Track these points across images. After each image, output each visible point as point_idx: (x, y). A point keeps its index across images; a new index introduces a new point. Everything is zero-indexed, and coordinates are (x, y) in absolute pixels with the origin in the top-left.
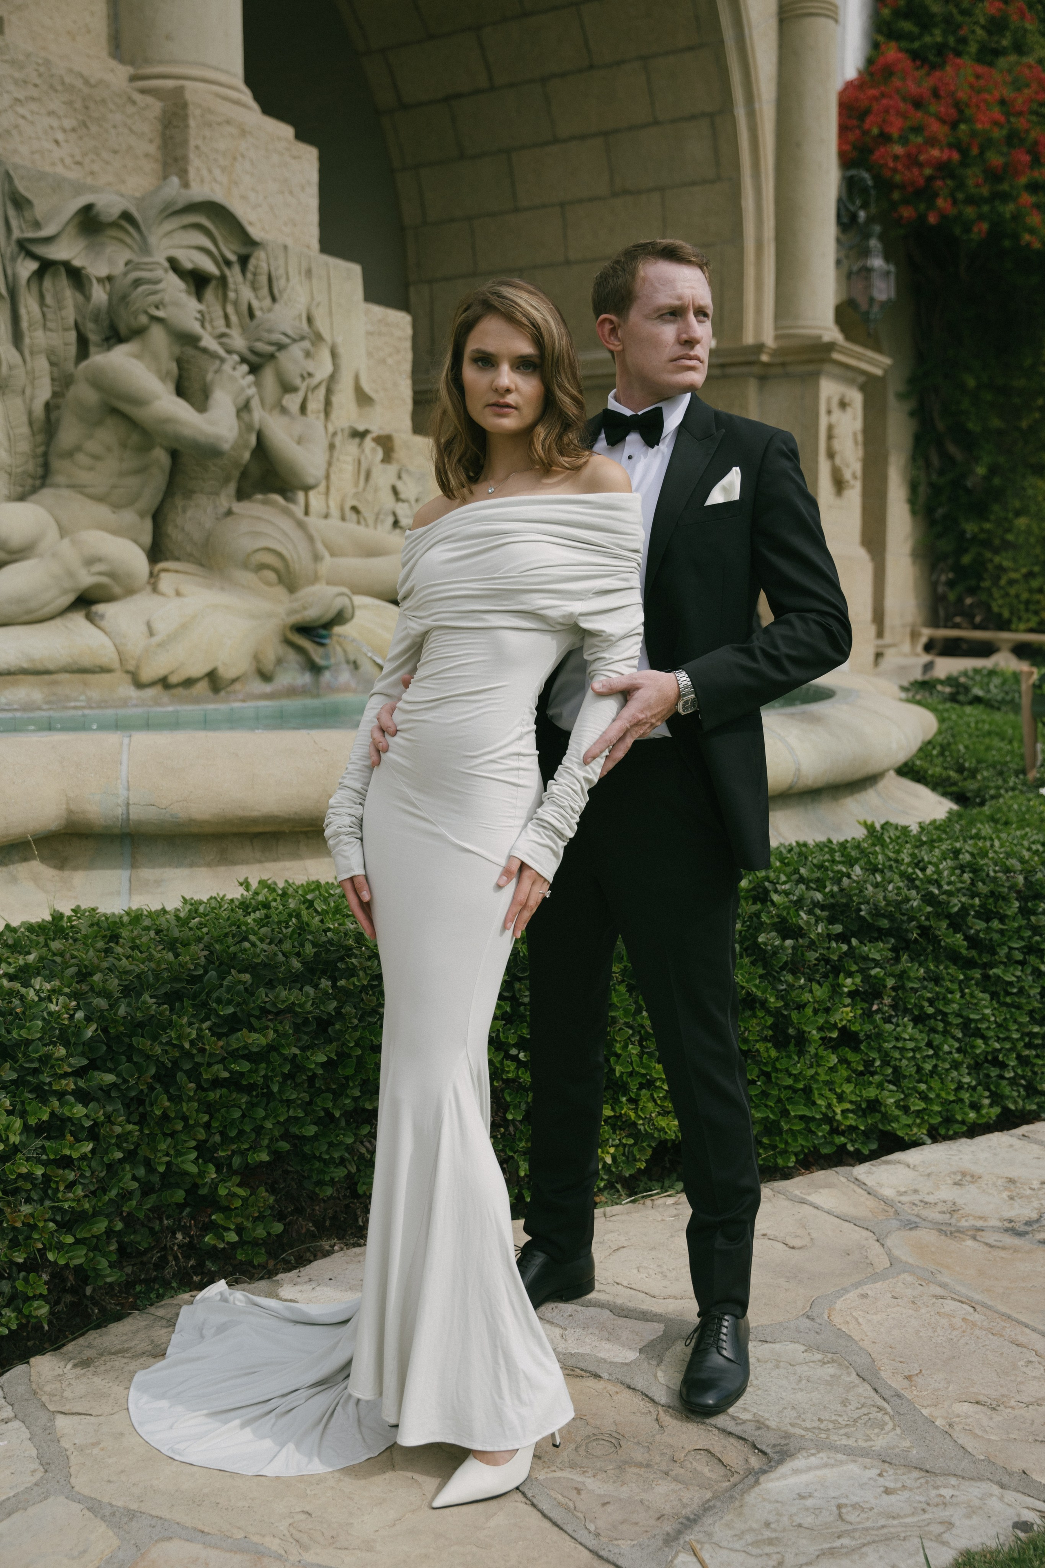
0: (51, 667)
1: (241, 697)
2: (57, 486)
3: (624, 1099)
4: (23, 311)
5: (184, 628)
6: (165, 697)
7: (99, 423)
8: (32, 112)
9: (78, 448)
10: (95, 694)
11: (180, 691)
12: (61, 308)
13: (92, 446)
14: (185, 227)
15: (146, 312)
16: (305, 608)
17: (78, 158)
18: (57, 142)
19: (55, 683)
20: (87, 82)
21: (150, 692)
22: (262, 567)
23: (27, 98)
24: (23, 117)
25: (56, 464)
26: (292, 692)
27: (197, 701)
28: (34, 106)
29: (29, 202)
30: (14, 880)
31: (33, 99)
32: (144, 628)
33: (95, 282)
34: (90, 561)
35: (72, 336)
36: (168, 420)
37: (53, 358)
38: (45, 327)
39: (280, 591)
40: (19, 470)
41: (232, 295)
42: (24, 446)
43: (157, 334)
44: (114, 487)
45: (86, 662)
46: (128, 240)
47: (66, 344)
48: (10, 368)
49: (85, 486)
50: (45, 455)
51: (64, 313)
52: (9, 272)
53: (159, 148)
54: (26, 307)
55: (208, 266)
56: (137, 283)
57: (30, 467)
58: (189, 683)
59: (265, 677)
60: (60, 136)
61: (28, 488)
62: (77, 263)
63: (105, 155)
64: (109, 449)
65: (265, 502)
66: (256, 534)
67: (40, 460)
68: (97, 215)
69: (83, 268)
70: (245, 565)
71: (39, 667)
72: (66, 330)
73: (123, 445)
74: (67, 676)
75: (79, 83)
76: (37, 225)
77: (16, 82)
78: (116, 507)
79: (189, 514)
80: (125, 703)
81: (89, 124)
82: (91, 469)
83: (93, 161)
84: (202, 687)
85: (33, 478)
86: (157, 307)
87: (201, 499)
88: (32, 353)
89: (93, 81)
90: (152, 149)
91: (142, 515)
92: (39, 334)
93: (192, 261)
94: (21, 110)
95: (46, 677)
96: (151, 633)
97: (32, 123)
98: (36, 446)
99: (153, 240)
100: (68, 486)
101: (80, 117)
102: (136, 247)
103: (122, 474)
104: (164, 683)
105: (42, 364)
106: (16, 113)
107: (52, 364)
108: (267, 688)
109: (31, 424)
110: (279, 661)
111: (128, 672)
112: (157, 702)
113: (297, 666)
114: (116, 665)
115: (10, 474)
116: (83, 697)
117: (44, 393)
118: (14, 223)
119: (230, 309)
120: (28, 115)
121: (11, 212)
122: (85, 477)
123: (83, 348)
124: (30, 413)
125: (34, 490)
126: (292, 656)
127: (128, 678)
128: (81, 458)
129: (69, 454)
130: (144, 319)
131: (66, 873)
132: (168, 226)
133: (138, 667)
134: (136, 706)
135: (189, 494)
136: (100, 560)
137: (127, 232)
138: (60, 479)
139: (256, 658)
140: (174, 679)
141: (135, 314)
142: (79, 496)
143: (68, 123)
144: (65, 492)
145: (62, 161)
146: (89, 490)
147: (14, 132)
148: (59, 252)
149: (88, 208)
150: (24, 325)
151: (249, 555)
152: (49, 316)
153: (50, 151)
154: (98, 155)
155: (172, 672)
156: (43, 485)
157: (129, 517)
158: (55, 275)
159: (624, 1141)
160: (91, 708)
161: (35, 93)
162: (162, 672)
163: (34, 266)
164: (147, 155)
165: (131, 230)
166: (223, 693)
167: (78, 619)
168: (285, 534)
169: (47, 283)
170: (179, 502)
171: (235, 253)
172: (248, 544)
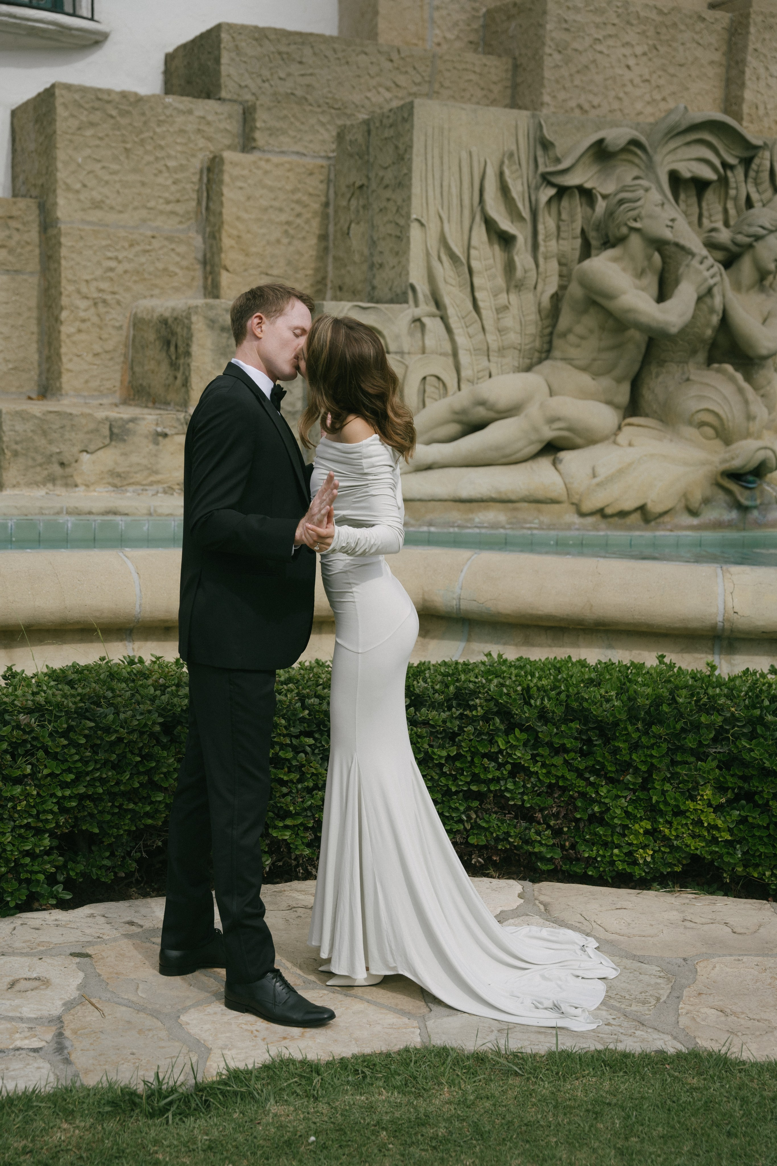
0: (513, 497)
1: (669, 527)
2: (555, 359)
3: (661, 820)
4: (541, 227)
5: (621, 472)
6: (603, 524)
7: (585, 311)
8: (609, 47)
9: (569, 331)
10: (546, 519)
11: (616, 520)
12: (573, 222)
13: (579, 329)
14: (688, 144)
15: (626, 224)
16: (733, 459)
17: (647, 77)
18: (628, 67)
19: (515, 509)
20: (660, 12)
21: (590, 520)
22: (702, 424)
23: (605, 37)
24: (601, 52)
25: (556, 342)
26: (718, 525)
27: (630, 528)
28: (611, 42)
29: (552, 144)
31: (610, 36)
32: (589, 471)
33: (600, 198)
34: (552, 420)
35: (578, 242)
36: (629, 311)
37: (563, 261)
38: (558, 237)
39: (717, 443)
40: (528, 347)
41: (732, 192)
42: (532, 329)
43: (635, 242)
44: (594, 360)
45: (540, 494)
46: (636, 160)
47: (573, 249)
48: (526, 272)
49: (573, 359)
50: (551, 334)
51: (574, 225)
52: (533, 198)
53: (724, 54)
54: (544, 223)
55: (708, 174)
56: (621, 202)
57: (537, 344)
58: (623, 514)
59: (693, 513)
60: (632, 62)
61: (535, 360)
62: (588, 185)
63: (672, 70)
64: (591, 331)
65: (718, 371)
66: (701, 398)
67: (547, 339)
68: (606, 147)
69: (594, 188)
70: (690, 423)
71: (504, 497)
72: (574, 238)
73: (602, 328)
74: (526, 505)
75: (653, 15)
76: (558, 160)
77: (597, 26)
78: (596, 375)
79: (660, 379)
80: (569, 527)
81: (659, 47)
82: (578, 346)
83: (660, 77)
84: (636, 517)
85: (540, 352)
86: (635, 220)
87: (673, 367)
88: (546, 258)
89: (666, 11)
90: (717, 56)
91: (619, 381)
92: (553, 244)
93: (690, 171)
94: (598, 47)
95: (510, 505)
96: (594, 476)
97: (608, 55)
98: (543, 328)
99: (657, 158)
100: (563, 359)
101: (651, 42)
102: (642, 166)
103: (600, 350)
104: (601, 512)
105: (553, 266)
106: (595, 50)
107: (560, 264)
108: (695, 521)
109: (540, 312)
110: (706, 501)
111: (573, 504)
112: (596, 528)
113: (724, 505)
114: (564, 498)
115: (520, 351)
116: (536, 521)
117: (552, 287)
118: (540, 161)
119: (730, 205)
120: (605, 51)
121: (540, 152)
122: (573, 352)
123: (586, 252)
124: (539, 304)
125: (540, 361)
126: (721, 496)
127: (573, 508)
128: (571, 338)
129: (564, 335)
130: (624, 230)
131: (427, 640)
132: (672, 145)
133: (580, 501)
134: (578, 529)
135: (662, 363)
136: (559, 419)
137: (636, 154)
138: (556, 353)
139: (685, 496)
140: (609, 511)
141: (618, 227)
142: (570, 367)
143: (639, 50)
144: (560, 364)
145: (631, 81)
146: (576, 362)
147: (592, 67)
148: (572, 180)
149: (601, 141)
150: (541, 237)
151: (693, 415)
152: (563, 228)
153: (622, 75)
154: (665, 71)
155: (608, 506)
156: (547, 358)
157: (606, 382)
158: (571, 196)
159: (662, 849)
160: (542, 529)
161: (611, 30)
162: (599, 505)
163: (552, 191)
164: (712, 62)
165: (639, 152)
166: (653, 523)
167: (545, 463)
168: (725, 398)
169: (565, 203)
170: (654, 369)
171: (737, 157)
172: (693, 405)
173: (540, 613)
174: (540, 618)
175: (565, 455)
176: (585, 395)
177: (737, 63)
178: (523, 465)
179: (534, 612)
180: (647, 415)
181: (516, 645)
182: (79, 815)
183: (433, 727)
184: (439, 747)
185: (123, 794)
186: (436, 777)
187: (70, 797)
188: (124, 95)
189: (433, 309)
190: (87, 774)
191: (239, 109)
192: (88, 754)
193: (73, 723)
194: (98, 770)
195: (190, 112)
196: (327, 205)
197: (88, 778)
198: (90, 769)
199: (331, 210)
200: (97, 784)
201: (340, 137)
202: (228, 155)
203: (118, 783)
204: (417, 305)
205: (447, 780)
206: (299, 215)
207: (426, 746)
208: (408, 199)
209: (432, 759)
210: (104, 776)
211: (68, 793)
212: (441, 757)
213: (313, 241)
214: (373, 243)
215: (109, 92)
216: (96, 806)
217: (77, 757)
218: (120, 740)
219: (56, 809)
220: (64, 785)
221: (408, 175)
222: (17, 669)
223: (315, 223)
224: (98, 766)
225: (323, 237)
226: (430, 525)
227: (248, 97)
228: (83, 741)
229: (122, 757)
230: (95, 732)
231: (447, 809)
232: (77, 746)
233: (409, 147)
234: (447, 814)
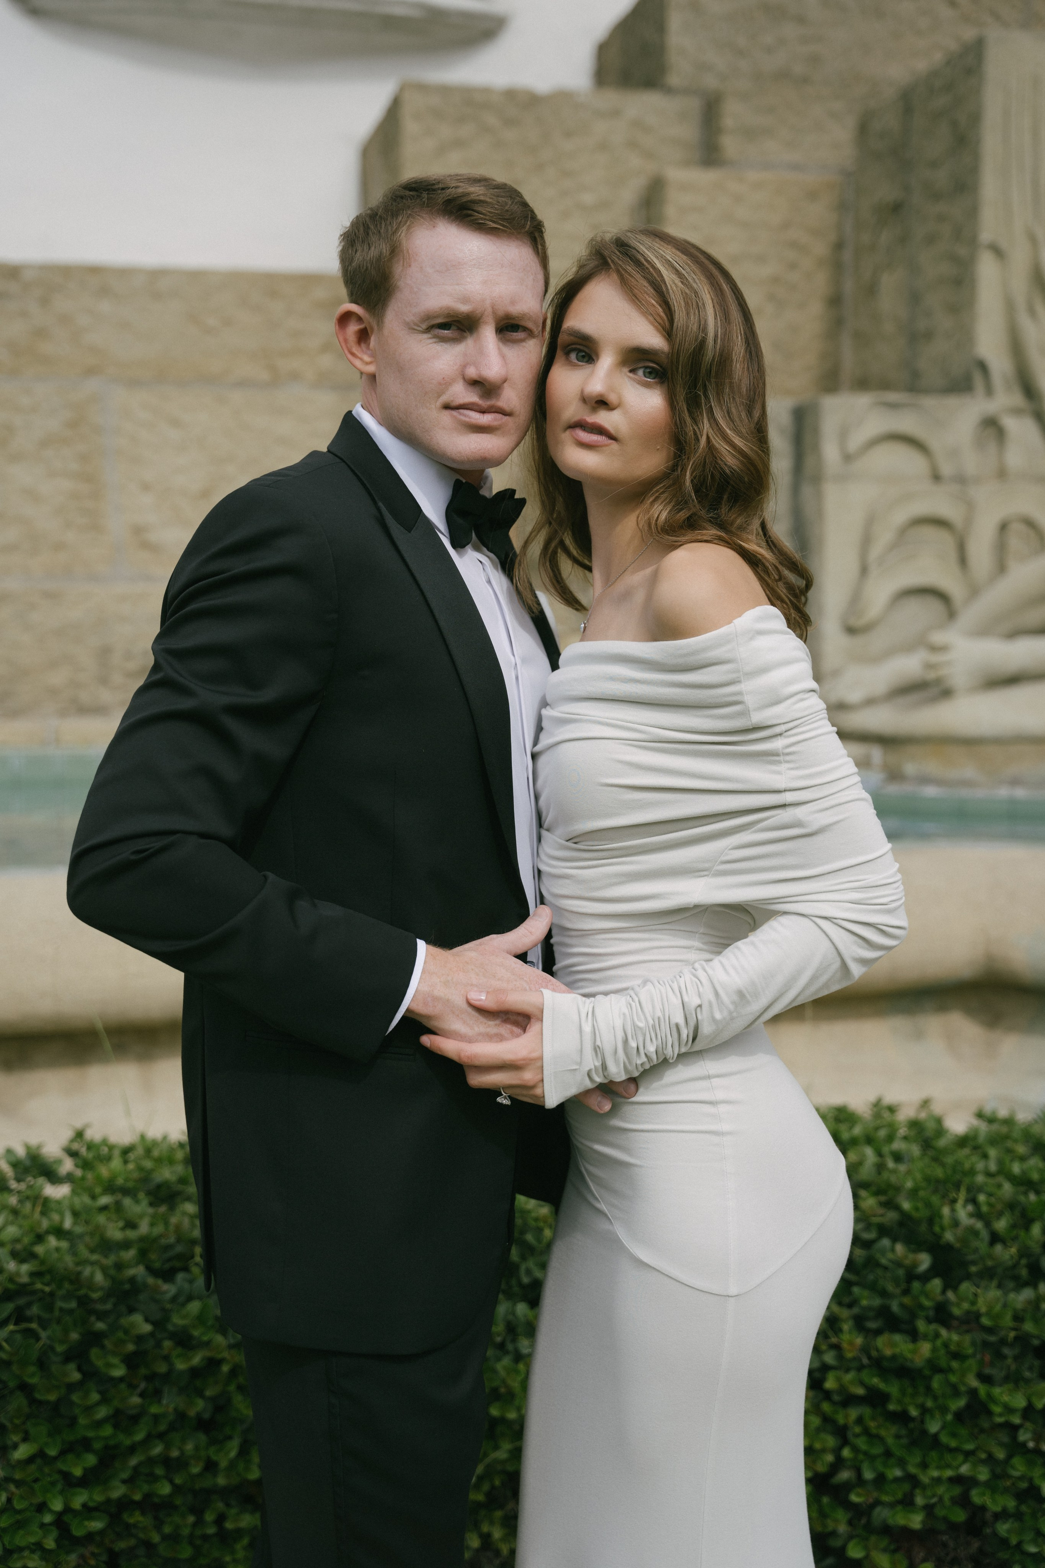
30: (919, 1035)
131: (998, 1034)
182: (121, 1545)
183: (990, 1330)
184: (1007, 1379)
185: (225, 1493)
186: (1000, 1455)
187: (89, 1510)
188: (511, 95)
189: (1017, 399)
190: (133, 1449)
191: (698, 103)
192: (136, 1400)
193: (100, 1326)
194: (161, 1436)
195: (615, 113)
196: (839, 246)
197: (133, 1461)
198: (139, 1437)
199: (847, 256)
200: (159, 1471)
201: (863, 129)
202: (675, 174)
203: (211, 1466)
204: (989, 391)
205: (1030, 1464)
206: (793, 266)
207: (974, 1383)
208: (973, 212)
209: (990, 1413)
210: (175, 1453)
211: (79, 1500)
212: (1009, 1410)
213: (816, 308)
214: (915, 298)
215: (486, 91)
216: (158, 1525)
217: (102, 1412)
218: (213, 1363)
219: (50, 1543)
220: (70, 1483)
221: (974, 170)
222: (94, 1134)
223: (821, 282)
224: (162, 1427)
225: (835, 301)
226: (1015, 782)
227: (711, 82)
228: (119, 1372)
229: (221, 1405)
230: (158, 1345)
231: (1029, 1536)
232: (106, 1384)
233: (976, 119)
234: (1033, 1549)
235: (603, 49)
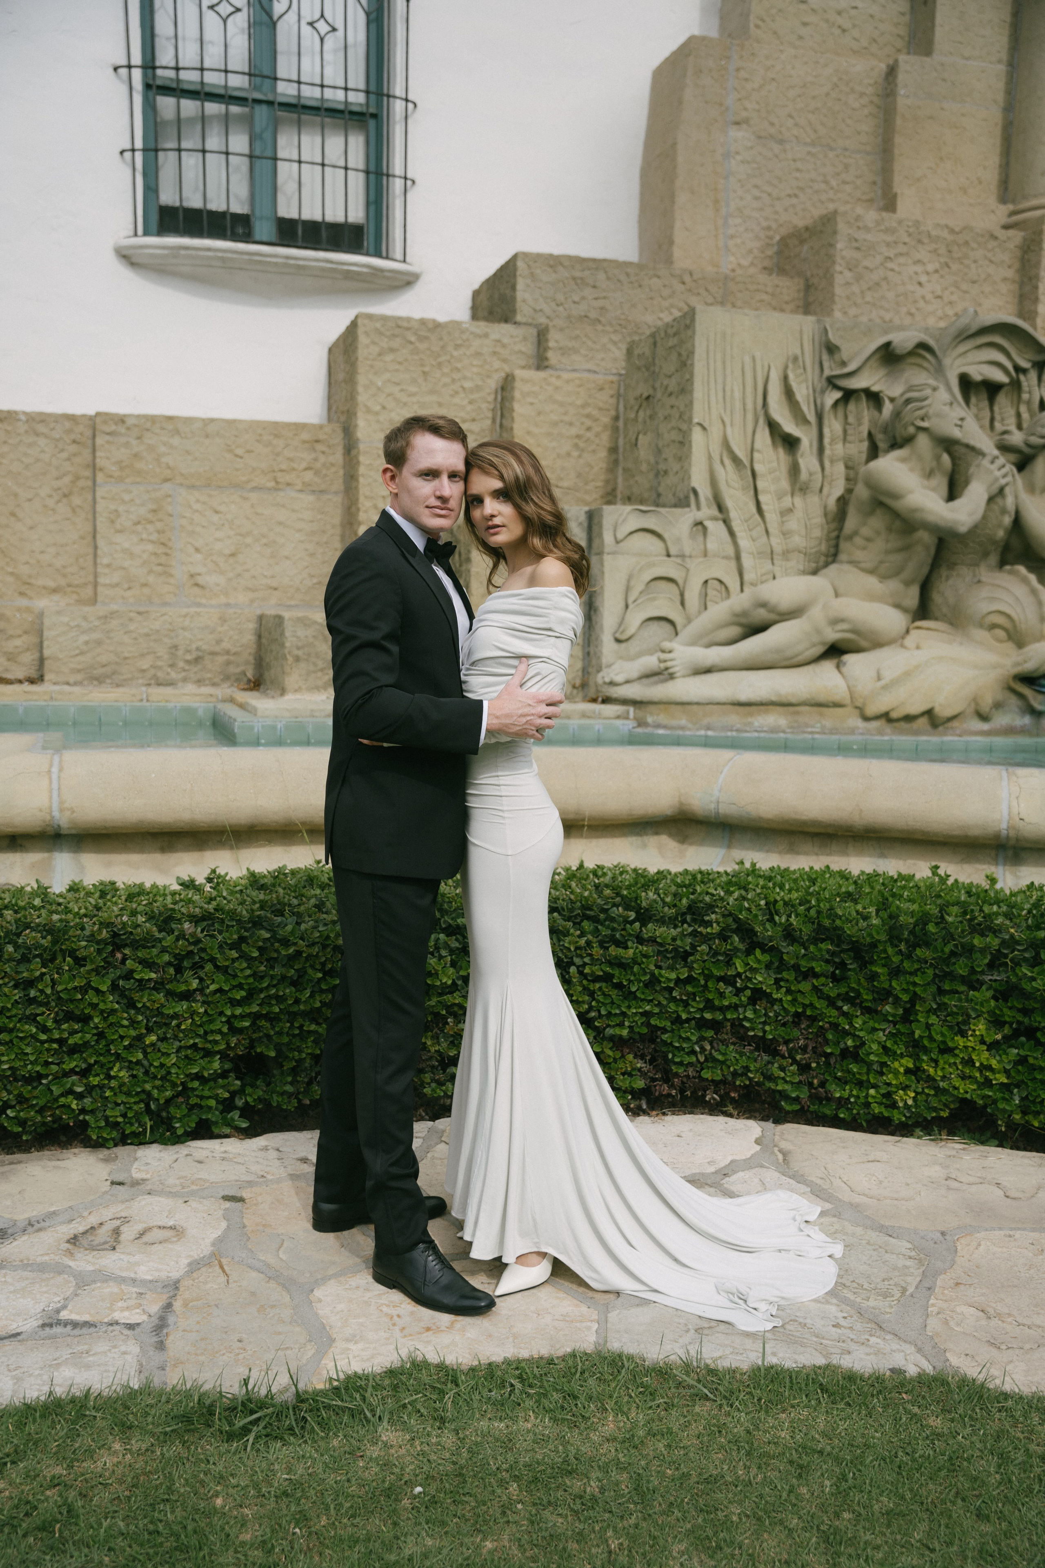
0: (794, 701)
1: (958, 732)
2: (841, 562)
3: (925, 1058)
4: (826, 431)
5: (907, 675)
6: (888, 729)
7: (871, 513)
8: (900, 264)
9: (856, 533)
10: (828, 723)
11: (902, 724)
12: (860, 424)
13: (865, 531)
14: (979, 347)
15: (913, 424)
16: (1025, 662)
17: (939, 293)
18: (920, 284)
19: (797, 713)
20: (952, 231)
21: (874, 724)
22: (993, 626)
23: (896, 255)
24: (892, 270)
25: (843, 545)
26: (1009, 731)
27: (917, 733)
28: (902, 260)
29: (837, 348)
30: (645, 846)
31: (901, 254)
32: (874, 674)
33: (887, 401)
34: (835, 622)
35: (865, 445)
36: (916, 510)
37: (850, 464)
38: (845, 440)
39: (1010, 646)
40: (814, 550)
41: (1025, 396)
42: (817, 533)
43: (923, 440)
44: (881, 562)
45: (822, 698)
46: (926, 364)
47: (860, 452)
48: (811, 474)
49: (859, 562)
50: (838, 537)
51: (861, 428)
52: (819, 402)
53: (1018, 271)
54: (830, 427)
55: (999, 376)
56: (908, 401)
57: (823, 548)
58: (909, 718)
59: (983, 717)
60: (923, 279)
61: (821, 563)
62: (875, 389)
63: (964, 286)
64: (878, 533)
65: (1010, 572)
66: (992, 599)
67: (833, 542)
68: (893, 350)
69: (881, 392)
70: (981, 626)
71: (784, 700)
72: (861, 441)
73: (889, 529)
74: (807, 708)
75: (945, 234)
76: (844, 364)
77: (888, 245)
78: (883, 578)
79: (950, 582)
80: (852, 731)
81: (951, 264)
82: (864, 548)
83: (952, 293)
84: (923, 722)
85: (827, 556)
86: (923, 419)
87: (964, 570)
88: (832, 462)
89: (957, 229)
90: (1010, 273)
91: (907, 584)
92: (839, 449)
93: (981, 374)
94: (890, 265)
95: (791, 709)
96: (879, 678)
97: (899, 273)
98: (829, 532)
99: (947, 362)
100: (850, 562)
101: (942, 260)
102: (932, 369)
103: (888, 552)
104: (886, 717)
105: (840, 468)
106: (886, 268)
107: (847, 467)
108: (985, 726)
109: (826, 515)
110: (998, 705)
111: (857, 707)
112: (881, 733)
113: (1017, 710)
114: (847, 701)
115: (805, 554)
116: (819, 725)
117: (838, 490)
118: (826, 365)
119: (1023, 409)
120: (897, 269)
121: (825, 357)
122: (859, 555)
124: (825, 507)
125: (826, 565)
126: (1013, 701)
127: (857, 712)
128: (858, 540)
129: (850, 538)
130: (911, 430)
131: (685, 846)
132: (962, 348)
133: (864, 704)
134: (861, 734)
135: (952, 566)
136: (842, 620)
137: (924, 358)
138: (843, 557)
139: (975, 700)
140: (894, 715)
141: (905, 427)
142: (855, 570)
143: (930, 267)
144: (846, 567)
145: (923, 297)
146: (863, 565)
147: (884, 284)
148: (858, 383)
149: (888, 344)
150: (826, 441)
151: (983, 617)
152: (850, 431)
153: (913, 292)
154: (957, 287)
155: (893, 709)
156: (833, 562)
157: (894, 585)
158: (858, 400)
159: (926, 1091)
160: (824, 733)
161: (902, 249)
162: (883, 709)
163: (838, 395)
164: (1005, 279)
165: (928, 356)
166: (941, 728)
167: (828, 667)
168: (1017, 599)
169: (852, 406)
170: (944, 572)
171: (1030, 361)
172: (984, 607)
173: (804, 818)
174: (804, 823)
175: (849, 658)
176: (872, 597)
177: (1030, 279)
178: (806, 668)
179: (798, 817)
180: (936, 619)
181: (780, 853)
182: (255, 1036)
183: (661, 945)
184: (668, 968)
185: (305, 1014)
186: (665, 1003)
187: (242, 1017)
188: (423, 322)
189: (715, 512)
190: (261, 991)
191: (534, 332)
192: (262, 968)
193: (246, 934)
194: (274, 986)
195: (486, 336)
196: (616, 418)
197: (262, 996)
198: (265, 985)
199: (621, 424)
200: (274, 1002)
201: (629, 352)
202: (519, 373)
203: (297, 1001)
204: (698, 508)
205: (677, 1006)
206: (589, 429)
207: (652, 967)
208: (690, 405)
209: (660, 982)
210: (281, 993)
211: (238, 1011)
212: (669, 980)
213: (603, 454)
214: (659, 451)
215: (408, 319)
216: (273, 1028)
217: (248, 972)
218: (299, 953)
219: (225, 1029)
220: (234, 1003)
221: (691, 380)
222: (221, 871)
223: (605, 437)
224: (275, 982)
225: (613, 450)
226: (708, 728)
227: (543, 320)
228: (256, 954)
229: (302, 973)
230: (272, 945)
231: (677, 1038)
232: (249, 959)
233: (691, 353)
234: (677, 1045)
235: (476, 294)
